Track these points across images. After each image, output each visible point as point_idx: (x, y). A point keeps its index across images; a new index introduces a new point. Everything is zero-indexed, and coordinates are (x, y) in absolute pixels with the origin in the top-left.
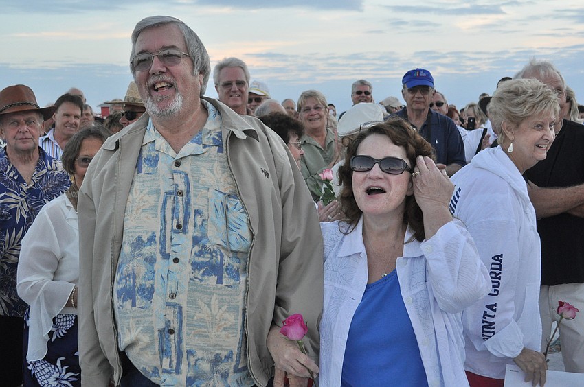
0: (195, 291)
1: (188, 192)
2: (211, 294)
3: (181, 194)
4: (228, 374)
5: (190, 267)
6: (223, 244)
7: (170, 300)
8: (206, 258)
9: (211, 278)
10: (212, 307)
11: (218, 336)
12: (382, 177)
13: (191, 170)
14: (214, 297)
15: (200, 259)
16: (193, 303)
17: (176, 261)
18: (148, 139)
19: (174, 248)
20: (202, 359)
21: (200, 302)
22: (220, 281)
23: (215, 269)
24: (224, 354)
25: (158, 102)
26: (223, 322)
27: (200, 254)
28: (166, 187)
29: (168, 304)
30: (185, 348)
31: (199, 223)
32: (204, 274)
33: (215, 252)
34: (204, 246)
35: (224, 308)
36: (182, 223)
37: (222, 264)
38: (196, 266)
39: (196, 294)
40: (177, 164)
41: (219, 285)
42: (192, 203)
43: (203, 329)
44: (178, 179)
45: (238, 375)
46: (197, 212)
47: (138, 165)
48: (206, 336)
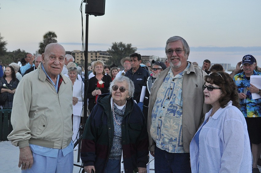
0: (167, 117)
1: (173, 88)
2: (171, 118)
3: (171, 89)
4: (176, 146)
5: (167, 110)
6: (179, 105)
7: (160, 119)
8: (172, 108)
9: (172, 114)
10: (171, 122)
11: (172, 132)
12: (207, 92)
13: (177, 82)
14: (172, 120)
15: (170, 108)
16: (165, 120)
17: (164, 107)
18: (169, 73)
19: (164, 104)
20: (166, 138)
21: (167, 120)
22: (174, 115)
23: (173, 111)
24: (174, 138)
25: (173, 63)
26: (174, 128)
27: (171, 106)
28: (168, 87)
29: (159, 120)
30: (161, 133)
31: (174, 98)
32: (170, 113)
33: (175, 106)
34: (172, 104)
35: (174, 124)
36: (169, 97)
37: (176, 110)
38: (168, 110)
39: (167, 118)
40: (173, 80)
41: (174, 116)
42: (173, 92)
43: (167, 129)
44: (172, 85)
45: (180, 147)
46: (174, 95)
47: (164, 80)
48: (168, 131)
